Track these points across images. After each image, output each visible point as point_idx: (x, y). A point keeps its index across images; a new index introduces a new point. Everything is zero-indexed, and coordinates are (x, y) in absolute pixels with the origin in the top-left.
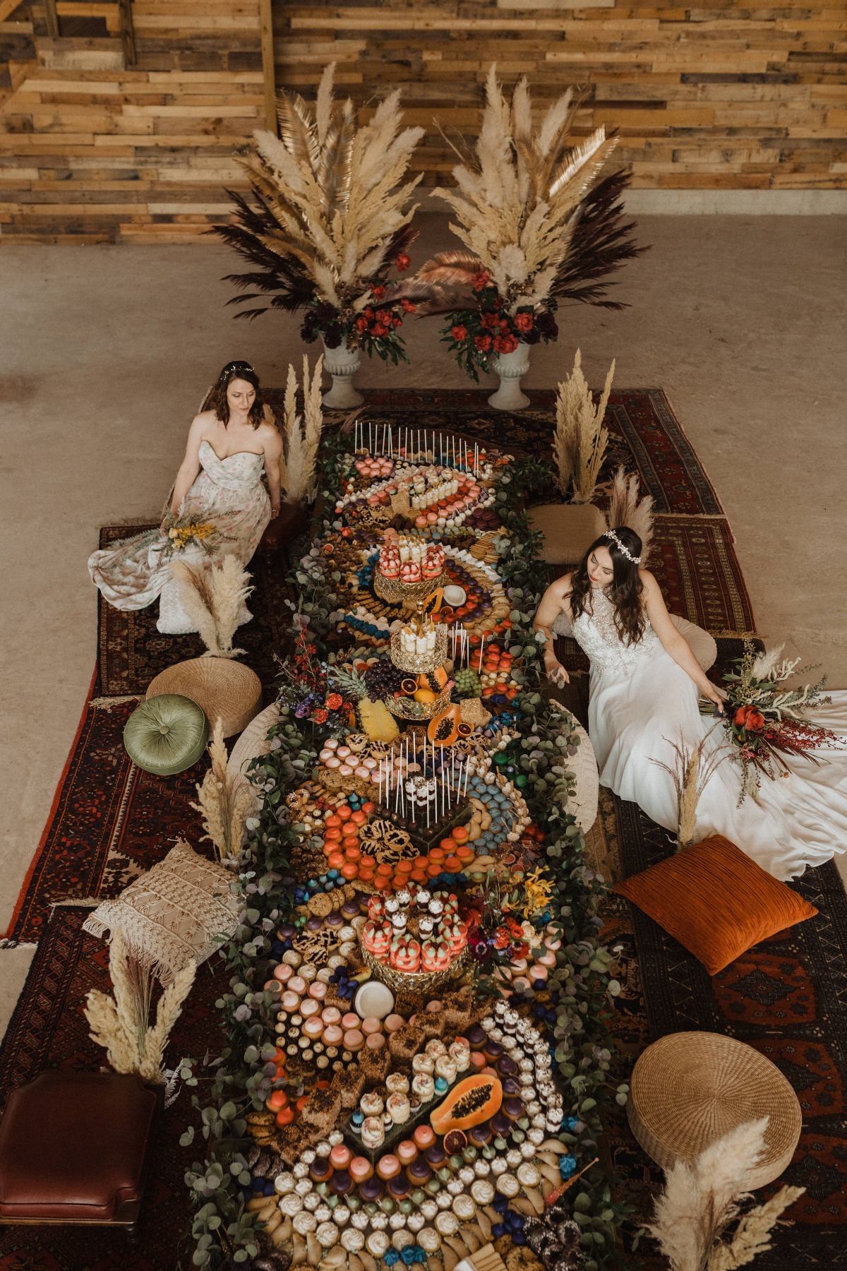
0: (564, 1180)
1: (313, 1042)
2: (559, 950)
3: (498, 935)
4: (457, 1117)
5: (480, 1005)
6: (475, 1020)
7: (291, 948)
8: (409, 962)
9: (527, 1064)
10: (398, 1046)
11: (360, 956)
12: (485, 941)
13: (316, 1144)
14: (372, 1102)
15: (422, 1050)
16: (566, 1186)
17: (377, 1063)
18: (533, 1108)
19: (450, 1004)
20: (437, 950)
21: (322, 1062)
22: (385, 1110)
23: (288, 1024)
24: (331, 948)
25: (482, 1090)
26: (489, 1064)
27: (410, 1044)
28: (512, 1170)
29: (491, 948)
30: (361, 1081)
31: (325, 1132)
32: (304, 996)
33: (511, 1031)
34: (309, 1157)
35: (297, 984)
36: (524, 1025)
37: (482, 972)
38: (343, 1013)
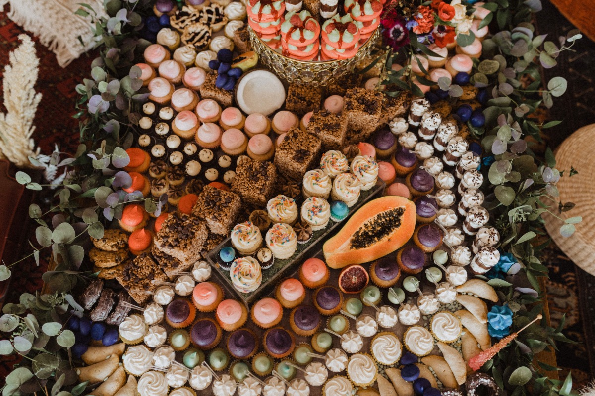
0: (494, 341)
1: (184, 141)
2: (486, 37)
3: (420, 16)
4: (357, 247)
5: (391, 103)
6: (384, 121)
7: (168, 26)
8: (305, 47)
9: (447, 180)
10: (285, 157)
11: (246, 37)
12: (403, 24)
13: (175, 279)
14: (245, 236)
15: (316, 164)
16: (496, 349)
17: (257, 180)
18: (454, 238)
19: (355, 103)
20: (342, 33)
21: (193, 169)
22: (264, 245)
23: (155, 118)
24: (216, 27)
25: (390, 214)
26: (400, 177)
27: (301, 156)
28: (426, 321)
29: (410, 33)
30: (234, 206)
31: (186, 264)
32: (179, 85)
33: (427, 137)
34: (164, 297)
35: (170, 70)
36: (448, 133)
37: (395, 61)
38: (223, 107)
